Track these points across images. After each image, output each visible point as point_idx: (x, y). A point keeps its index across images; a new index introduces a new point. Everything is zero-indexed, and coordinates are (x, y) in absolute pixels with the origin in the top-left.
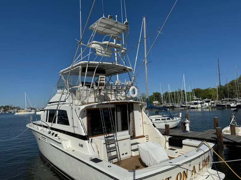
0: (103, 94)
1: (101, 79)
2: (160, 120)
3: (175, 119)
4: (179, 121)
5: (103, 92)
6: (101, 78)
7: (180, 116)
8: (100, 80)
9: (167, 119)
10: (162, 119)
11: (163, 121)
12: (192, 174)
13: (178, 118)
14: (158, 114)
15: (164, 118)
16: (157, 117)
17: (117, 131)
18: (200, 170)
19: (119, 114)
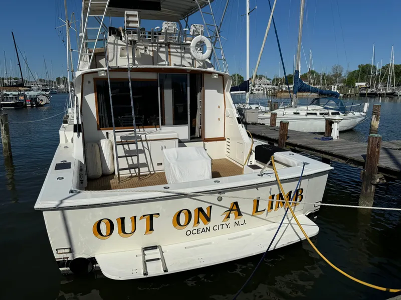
0: (151, 54)
1: (130, 19)
2: (315, 114)
3: (350, 115)
4: (358, 120)
5: (151, 48)
6: (128, 16)
7: (365, 110)
8: (128, 22)
9: (333, 114)
10: (321, 114)
11: (321, 117)
12: (228, 217)
13: (357, 114)
14: (318, 104)
15: (326, 111)
16: (311, 108)
17: (163, 124)
18: (257, 211)
19: (168, 94)
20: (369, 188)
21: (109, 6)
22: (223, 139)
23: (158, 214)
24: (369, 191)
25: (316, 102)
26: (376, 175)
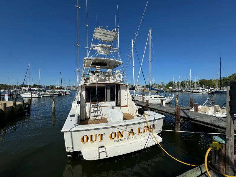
0: (104, 79)
1: (98, 69)
2: (157, 97)
3: (168, 98)
4: (171, 99)
5: (104, 77)
6: (97, 68)
7: (173, 96)
8: (97, 69)
9: (163, 97)
10: (159, 97)
11: (159, 98)
12: (130, 135)
13: (171, 97)
14: (158, 94)
15: (160, 97)
16: (156, 96)
17: (107, 101)
18: (140, 133)
19: (109, 91)
20: (178, 124)
21: (91, 65)
22: (127, 106)
23: (104, 134)
24: (178, 125)
25: (157, 93)
26: (180, 119)
